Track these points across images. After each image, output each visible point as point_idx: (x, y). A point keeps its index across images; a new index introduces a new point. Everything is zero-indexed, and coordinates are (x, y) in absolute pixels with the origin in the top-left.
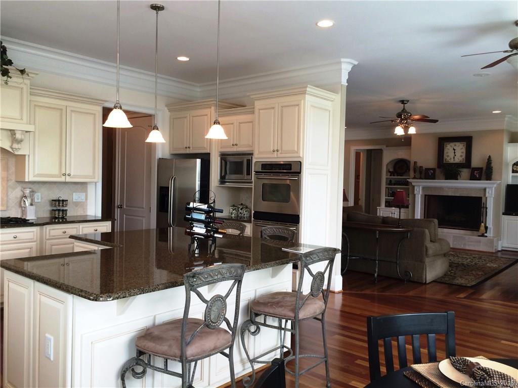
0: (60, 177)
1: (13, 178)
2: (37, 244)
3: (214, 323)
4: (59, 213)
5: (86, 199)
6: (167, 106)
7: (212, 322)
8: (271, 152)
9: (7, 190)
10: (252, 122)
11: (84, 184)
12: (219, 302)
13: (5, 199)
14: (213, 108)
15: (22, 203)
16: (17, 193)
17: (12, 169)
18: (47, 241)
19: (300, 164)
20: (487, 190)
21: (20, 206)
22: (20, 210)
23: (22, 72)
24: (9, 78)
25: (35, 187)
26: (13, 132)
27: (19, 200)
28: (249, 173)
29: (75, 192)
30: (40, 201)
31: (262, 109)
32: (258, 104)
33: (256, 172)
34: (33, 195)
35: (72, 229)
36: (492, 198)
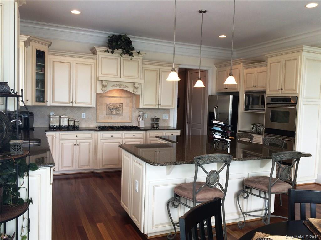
0: (156, 106)
1: (135, 106)
2: (144, 140)
3: (211, 185)
4: (155, 125)
5: (169, 118)
6: (215, 64)
7: (210, 184)
8: (277, 90)
9: (132, 113)
10: (266, 71)
11: (168, 110)
12: (215, 174)
13: (131, 116)
14: (242, 64)
15: (138, 119)
16: (136, 114)
17: (134, 102)
18: (149, 139)
19: (297, 98)
21: (138, 121)
22: (137, 122)
23: (139, 53)
24: (132, 57)
25: (144, 111)
26: (134, 83)
27: (137, 117)
28: (263, 104)
29: (163, 114)
30: (146, 118)
31: (272, 63)
32: (270, 60)
33: (267, 103)
34: (143, 115)
35: (160, 133)
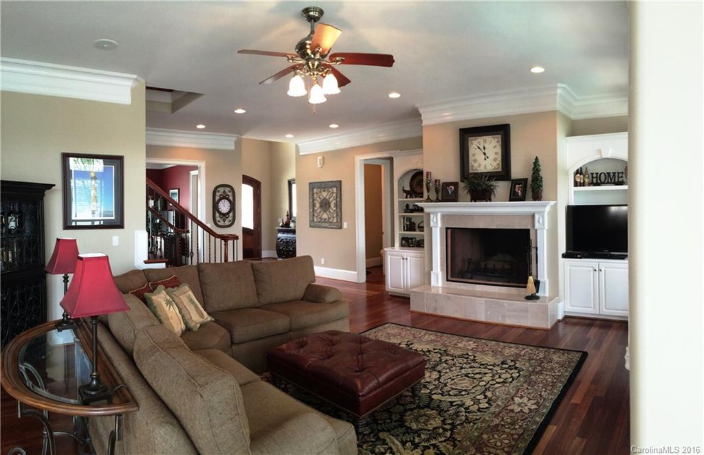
20: (537, 217)
36: (545, 231)
